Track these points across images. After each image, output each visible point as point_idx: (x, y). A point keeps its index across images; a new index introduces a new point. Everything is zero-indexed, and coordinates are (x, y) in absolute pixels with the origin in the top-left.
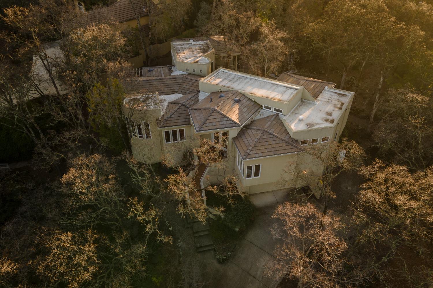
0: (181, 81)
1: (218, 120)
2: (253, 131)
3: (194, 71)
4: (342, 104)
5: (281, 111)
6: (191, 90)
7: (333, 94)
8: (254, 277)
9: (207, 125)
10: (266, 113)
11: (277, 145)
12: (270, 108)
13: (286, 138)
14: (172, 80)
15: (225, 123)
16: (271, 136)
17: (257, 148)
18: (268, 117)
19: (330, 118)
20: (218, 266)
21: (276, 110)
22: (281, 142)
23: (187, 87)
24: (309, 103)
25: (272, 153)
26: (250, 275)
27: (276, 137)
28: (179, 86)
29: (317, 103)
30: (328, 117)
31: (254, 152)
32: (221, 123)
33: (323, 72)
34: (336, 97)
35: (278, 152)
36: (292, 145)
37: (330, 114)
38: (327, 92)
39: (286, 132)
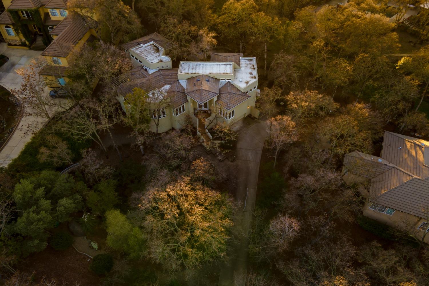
0: (162, 77)
1: (207, 94)
2: (224, 94)
3: (163, 67)
4: (253, 66)
5: (230, 80)
6: (173, 81)
7: (245, 61)
8: (250, 161)
9: (204, 99)
10: (223, 83)
11: (239, 98)
12: (224, 79)
13: (240, 93)
14: (157, 77)
15: (211, 95)
16: (234, 94)
17: (231, 103)
18: (225, 84)
19: (253, 76)
20: (232, 163)
21: (227, 80)
22: (239, 96)
23: (169, 79)
24: (239, 70)
25: (239, 103)
26: (248, 161)
27: (236, 94)
28: (163, 80)
29: (243, 69)
30: (252, 75)
31: (231, 105)
32: (209, 96)
33: (225, 44)
34: (248, 62)
35: (241, 101)
36: (244, 96)
37: (251, 74)
38: (242, 61)
39: (238, 90)
